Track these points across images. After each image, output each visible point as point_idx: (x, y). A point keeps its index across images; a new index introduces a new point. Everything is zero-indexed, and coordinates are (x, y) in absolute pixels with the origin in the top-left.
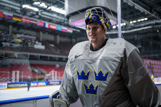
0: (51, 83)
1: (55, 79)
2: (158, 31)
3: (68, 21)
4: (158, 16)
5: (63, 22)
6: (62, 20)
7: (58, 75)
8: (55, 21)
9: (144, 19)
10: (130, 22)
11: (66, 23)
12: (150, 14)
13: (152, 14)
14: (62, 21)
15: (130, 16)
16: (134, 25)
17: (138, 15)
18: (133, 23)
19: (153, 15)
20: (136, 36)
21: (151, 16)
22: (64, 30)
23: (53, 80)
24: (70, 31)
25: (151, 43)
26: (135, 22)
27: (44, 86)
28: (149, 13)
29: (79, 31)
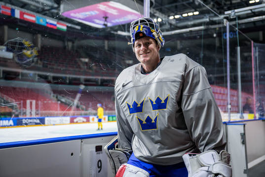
0: (24, 121)
1: (31, 114)
2: (215, 35)
3: (58, 8)
4: (216, 10)
5: (48, 10)
6: (47, 5)
7: (37, 107)
8: (34, 6)
9: (193, 12)
10: (169, 16)
11: (55, 11)
12: (204, 5)
13: (207, 4)
14: (46, 8)
15: (170, 5)
16: (177, 23)
17: (183, 5)
18: (174, 18)
19: (208, 7)
20: (178, 42)
21: (204, 9)
22: (51, 24)
23: (28, 116)
24: (63, 27)
25: (202, 55)
26: (177, 17)
27: (11, 125)
28: (202, 3)
29: (78, 27)
